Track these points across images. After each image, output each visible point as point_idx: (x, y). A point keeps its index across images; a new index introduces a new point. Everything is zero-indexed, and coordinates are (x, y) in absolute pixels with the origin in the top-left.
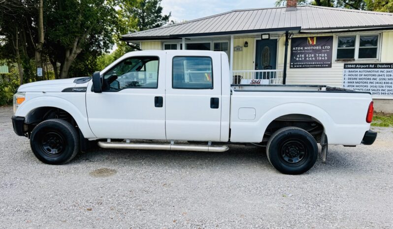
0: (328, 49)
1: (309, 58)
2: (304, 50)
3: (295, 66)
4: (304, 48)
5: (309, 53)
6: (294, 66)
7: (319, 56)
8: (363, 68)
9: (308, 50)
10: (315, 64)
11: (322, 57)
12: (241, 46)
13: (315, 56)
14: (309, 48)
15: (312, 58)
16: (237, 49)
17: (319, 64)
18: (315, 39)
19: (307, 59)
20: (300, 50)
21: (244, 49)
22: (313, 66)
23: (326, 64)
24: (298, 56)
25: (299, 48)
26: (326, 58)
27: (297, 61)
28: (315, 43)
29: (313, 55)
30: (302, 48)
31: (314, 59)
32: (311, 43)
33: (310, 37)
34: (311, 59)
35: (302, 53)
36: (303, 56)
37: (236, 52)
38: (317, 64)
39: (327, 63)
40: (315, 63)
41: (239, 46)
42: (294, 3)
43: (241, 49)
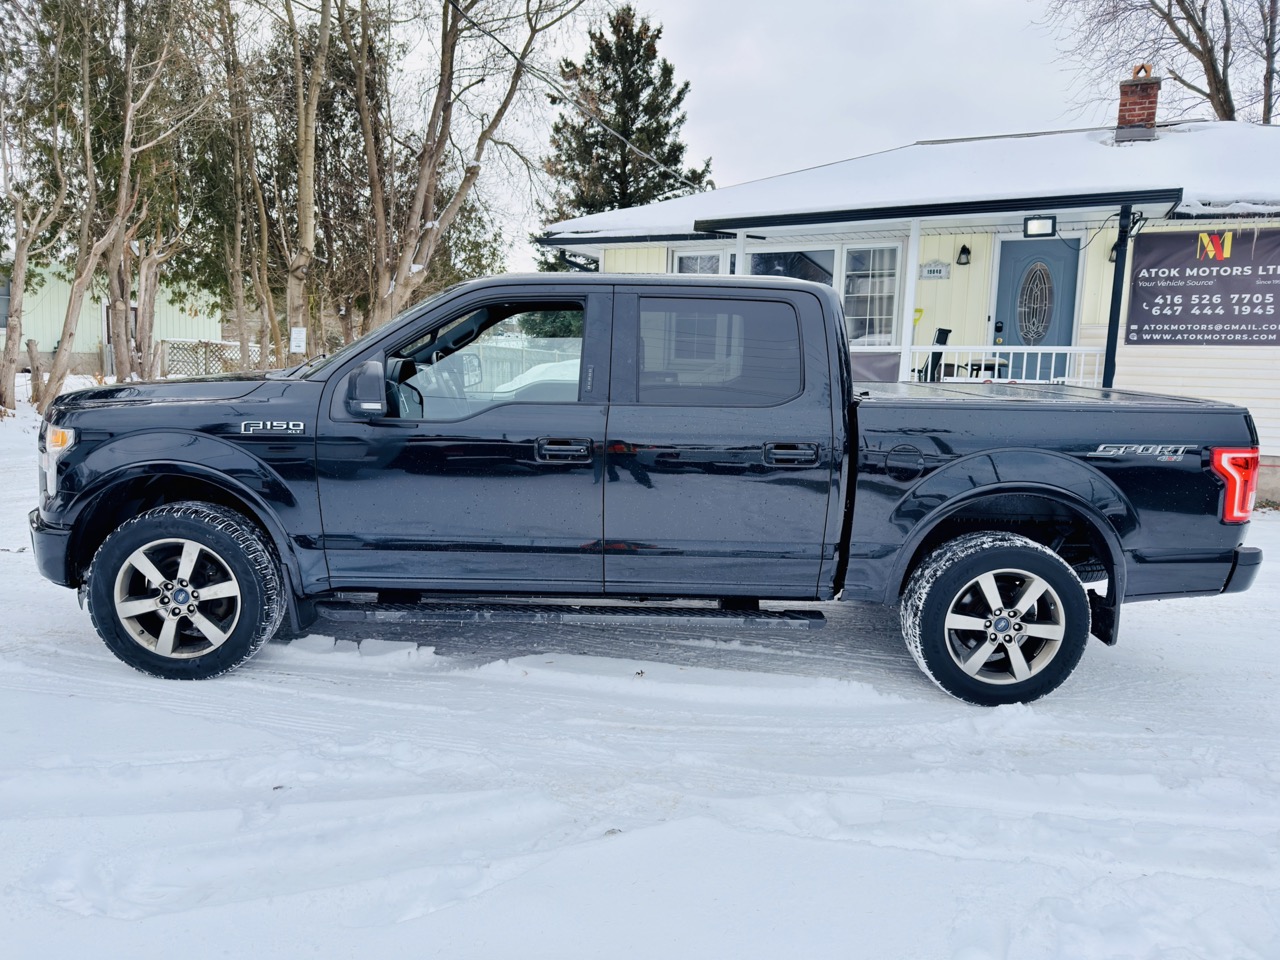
1: (1202, 307)
2: (1182, 277)
3: (1146, 337)
4: (1182, 272)
5: (1201, 291)
6: (1140, 337)
7: (1240, 300)
9: (1198, 278)
10: (1222, 331)
11: (1253, 305)
12: (944, 260)
13: (1226, 304)
14: (1204, 271)
15: (1214, 307)
16: (932, 272)
17: (1242, 332)
18: (1229, 238)
19: (1196, 311)
20: (1169, 278)
22: (1216, 337)
23: (1269, 332)
24: (1158, 300)
25: (1163, 272)
26: (1270, 310)
27: (1154, 319)
28: (1227, 253)
29: (1216, 299)
30: (1174, 272)
31: (1220, 311)
32: (1211, 255)
33: (1211, 234)
34: (1208, 311)
35: (1174, 291)
36: (1178, 299)
37: (925, 282)
38: (1235, 332)
39: (1273, 327)
40: (1226, 327)
41: (936, 262)
42: (1146, 112)
43: (943, 273)
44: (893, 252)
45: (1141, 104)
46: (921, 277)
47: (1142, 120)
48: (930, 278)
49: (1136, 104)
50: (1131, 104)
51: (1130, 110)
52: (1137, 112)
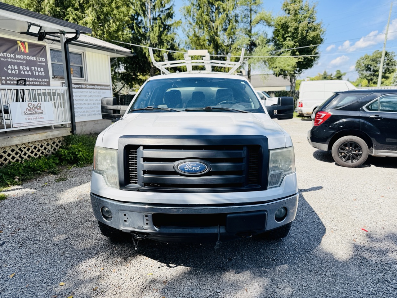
0: (43, 62)
1: (24, 71)
2: (15, 58)
3: (8, 82)
4: (15, 56)
5: (23, 64)
6: (6, 82)
7: (35, 69)
8: (77, 88)
9: (20, 59)
10: (32, 81)
11: (39, 72)
13: (31, 70)
14: (22, 57)
15: (28, 71)
17: (38, 81)
18: (26, 44)
19: (22, 72)
20: (10, 58)
22: (31, 83)
23: (44, 82)
24: (9, 67)
25: (9, 55)
26: (44, 75)
27: (9, 75)
28: (27, 51)
29: (28, 68)
30: (12, 56)
31: (30, 73)
32: (23, 50)
33: (21, 42)
34: (26, 73)
35: (14, 64)
36: (16, 67)
38: (36, 81)
39: (45, 80)
40: (33, 79)
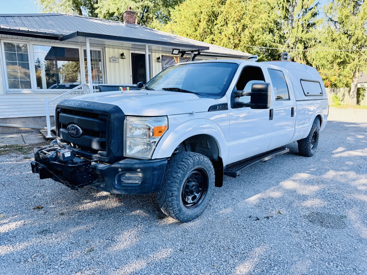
12: (117, 57)
16: (113, 60)
18: (179, 58)
21: (121, 60)
25: (168, 66)
28: (179, 63)
33: (176, 57)
37: (112, 63)
41: (115, 57)
42: (134, 20)
43: (117, 61)
44: (99, 52)
45: (132, 18)
46: (110, 62)
47: (133, 22)
48: (113, 62)
49: (131, 17)
50: (130, 17)
51: (130, 19)
52: (132, 20)
